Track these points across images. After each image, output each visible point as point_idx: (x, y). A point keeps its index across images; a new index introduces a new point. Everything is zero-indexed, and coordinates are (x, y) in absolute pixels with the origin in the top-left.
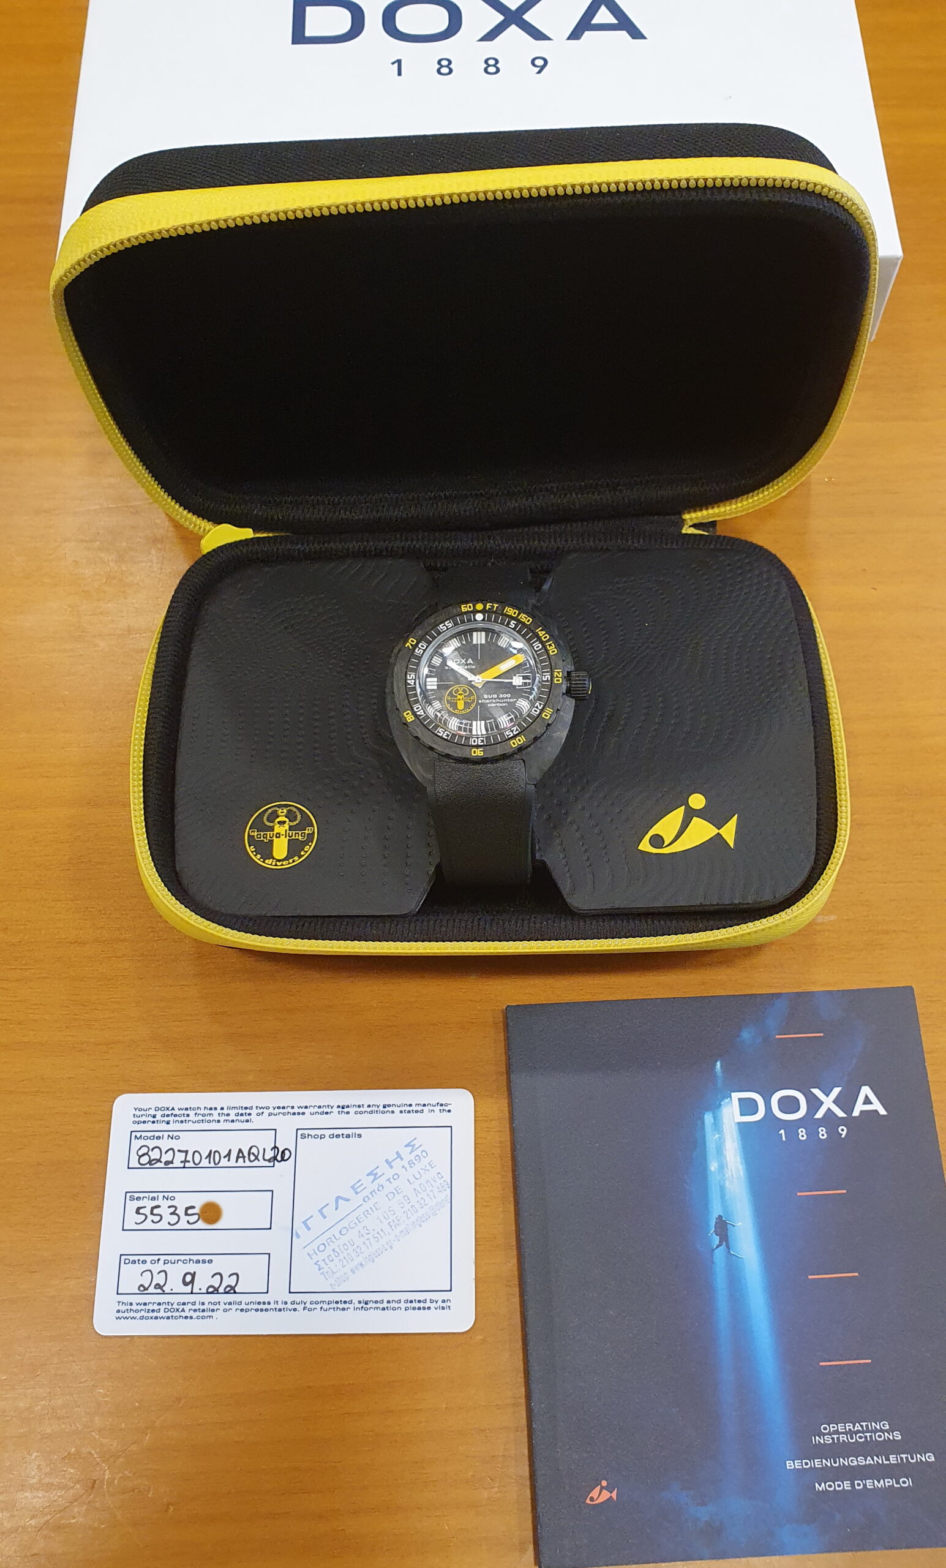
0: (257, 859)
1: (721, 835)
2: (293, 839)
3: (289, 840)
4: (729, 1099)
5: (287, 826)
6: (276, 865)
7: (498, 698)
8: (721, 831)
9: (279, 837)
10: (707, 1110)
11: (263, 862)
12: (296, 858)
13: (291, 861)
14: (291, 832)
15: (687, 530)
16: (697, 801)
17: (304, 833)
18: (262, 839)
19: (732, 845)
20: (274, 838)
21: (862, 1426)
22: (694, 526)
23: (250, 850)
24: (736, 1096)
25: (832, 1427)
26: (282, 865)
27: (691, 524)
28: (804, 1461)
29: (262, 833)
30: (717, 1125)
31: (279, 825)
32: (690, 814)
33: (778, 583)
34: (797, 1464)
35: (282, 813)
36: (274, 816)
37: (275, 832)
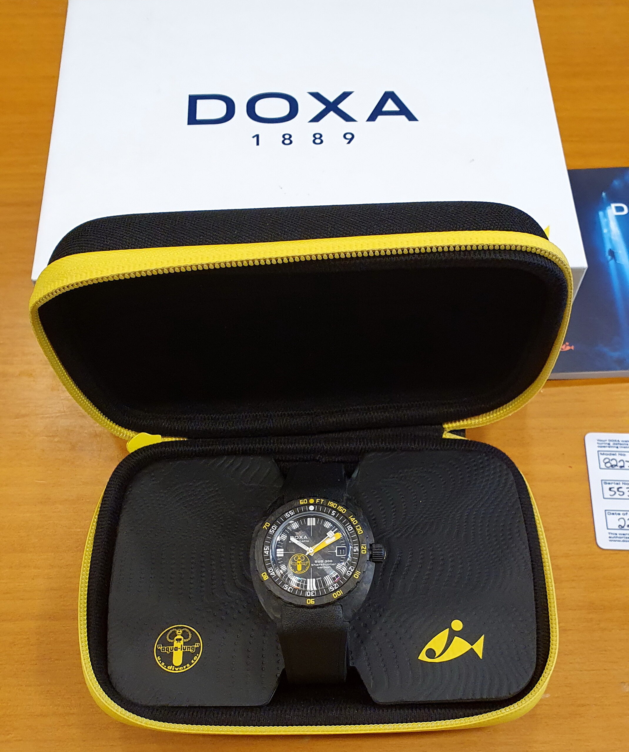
0: (162, 665)
1: (473, 649)
2: (186, 651)
3: (183, 652)
5: (182, 642)
6: (175, 670)
7: (324, 563)
8: (474, 647)
9: (177, 650)
11: (167, 668)
12: (188, 665)
13: (185, 667)
14: (185, 646)
15: (447, 435)
16: (457, 625)
17: (194, 647)
18: (165, 651)
19: (481, 657)
20: (174, 651)
22: (451, 432)
23: (158, 659)
26: (179, 670)
27: (449, 430)
29: (166, 647)
31: (177, 641)
32: (453, 634)
33: (507, 474)
35: (179, 632)
36: (174, 635)
37: (174, 647)
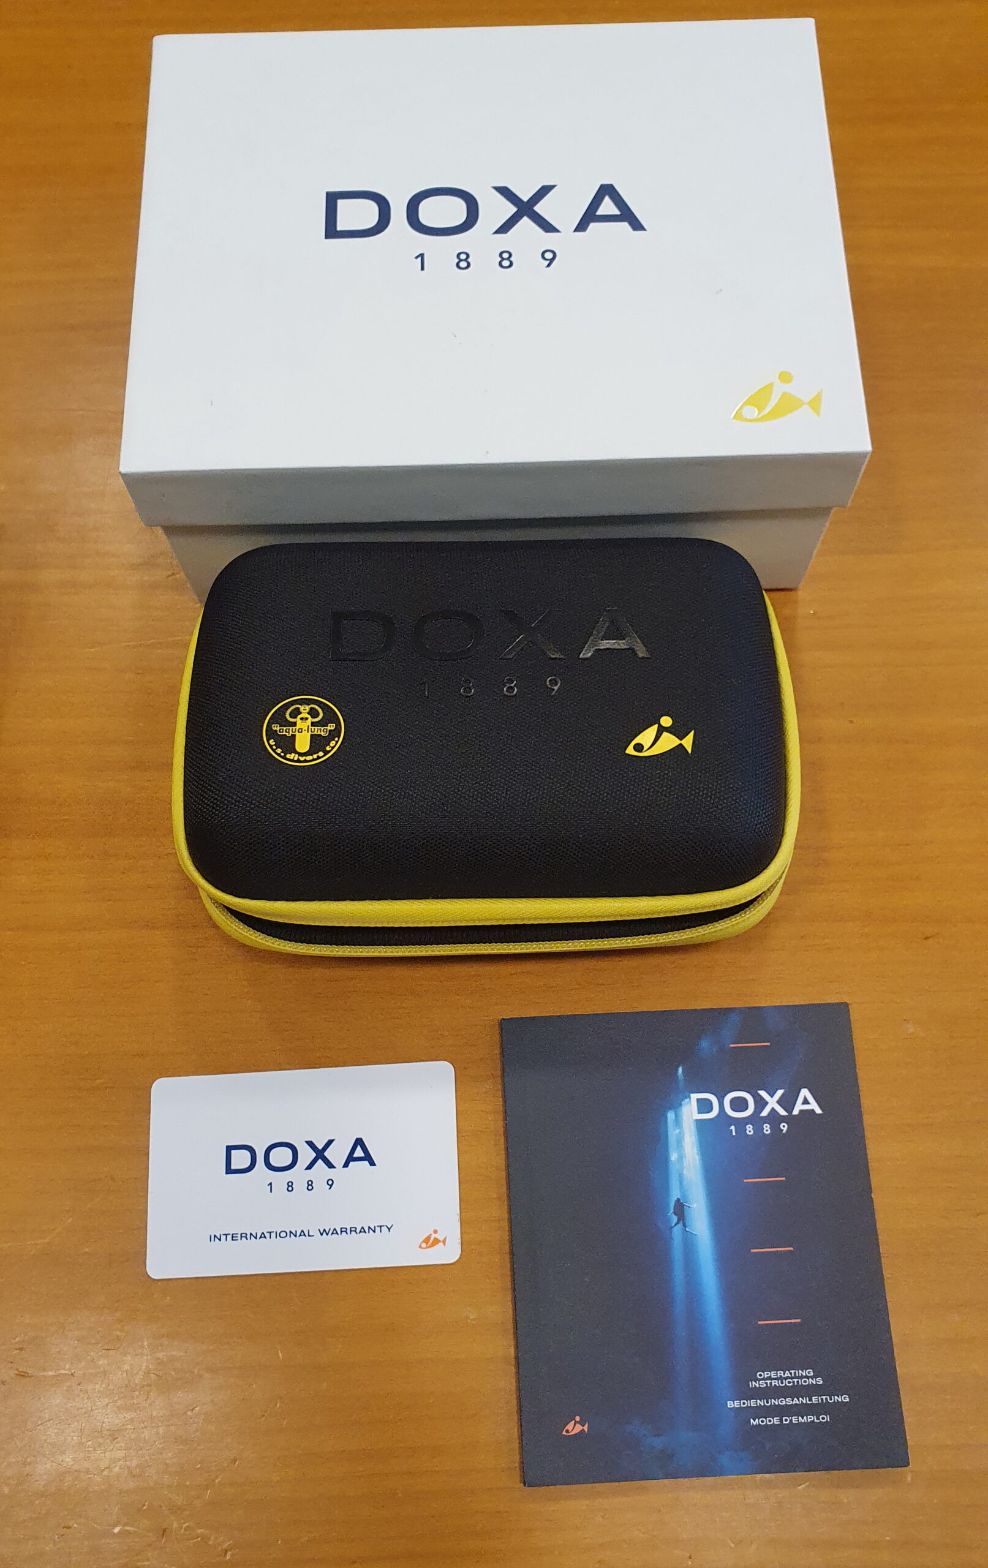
4: (688, 1099)
10: (670, 1108)
21: (791, 1373)
24: (695, 1097)
25: (766, 1375)
28: (742, 1401)
30: (678, 1121)
34: (736, 1404)
